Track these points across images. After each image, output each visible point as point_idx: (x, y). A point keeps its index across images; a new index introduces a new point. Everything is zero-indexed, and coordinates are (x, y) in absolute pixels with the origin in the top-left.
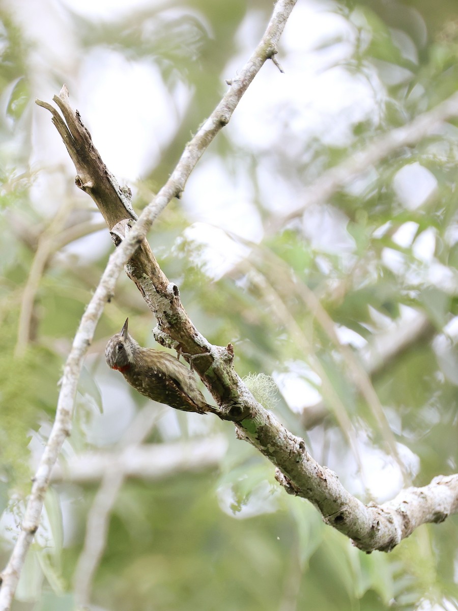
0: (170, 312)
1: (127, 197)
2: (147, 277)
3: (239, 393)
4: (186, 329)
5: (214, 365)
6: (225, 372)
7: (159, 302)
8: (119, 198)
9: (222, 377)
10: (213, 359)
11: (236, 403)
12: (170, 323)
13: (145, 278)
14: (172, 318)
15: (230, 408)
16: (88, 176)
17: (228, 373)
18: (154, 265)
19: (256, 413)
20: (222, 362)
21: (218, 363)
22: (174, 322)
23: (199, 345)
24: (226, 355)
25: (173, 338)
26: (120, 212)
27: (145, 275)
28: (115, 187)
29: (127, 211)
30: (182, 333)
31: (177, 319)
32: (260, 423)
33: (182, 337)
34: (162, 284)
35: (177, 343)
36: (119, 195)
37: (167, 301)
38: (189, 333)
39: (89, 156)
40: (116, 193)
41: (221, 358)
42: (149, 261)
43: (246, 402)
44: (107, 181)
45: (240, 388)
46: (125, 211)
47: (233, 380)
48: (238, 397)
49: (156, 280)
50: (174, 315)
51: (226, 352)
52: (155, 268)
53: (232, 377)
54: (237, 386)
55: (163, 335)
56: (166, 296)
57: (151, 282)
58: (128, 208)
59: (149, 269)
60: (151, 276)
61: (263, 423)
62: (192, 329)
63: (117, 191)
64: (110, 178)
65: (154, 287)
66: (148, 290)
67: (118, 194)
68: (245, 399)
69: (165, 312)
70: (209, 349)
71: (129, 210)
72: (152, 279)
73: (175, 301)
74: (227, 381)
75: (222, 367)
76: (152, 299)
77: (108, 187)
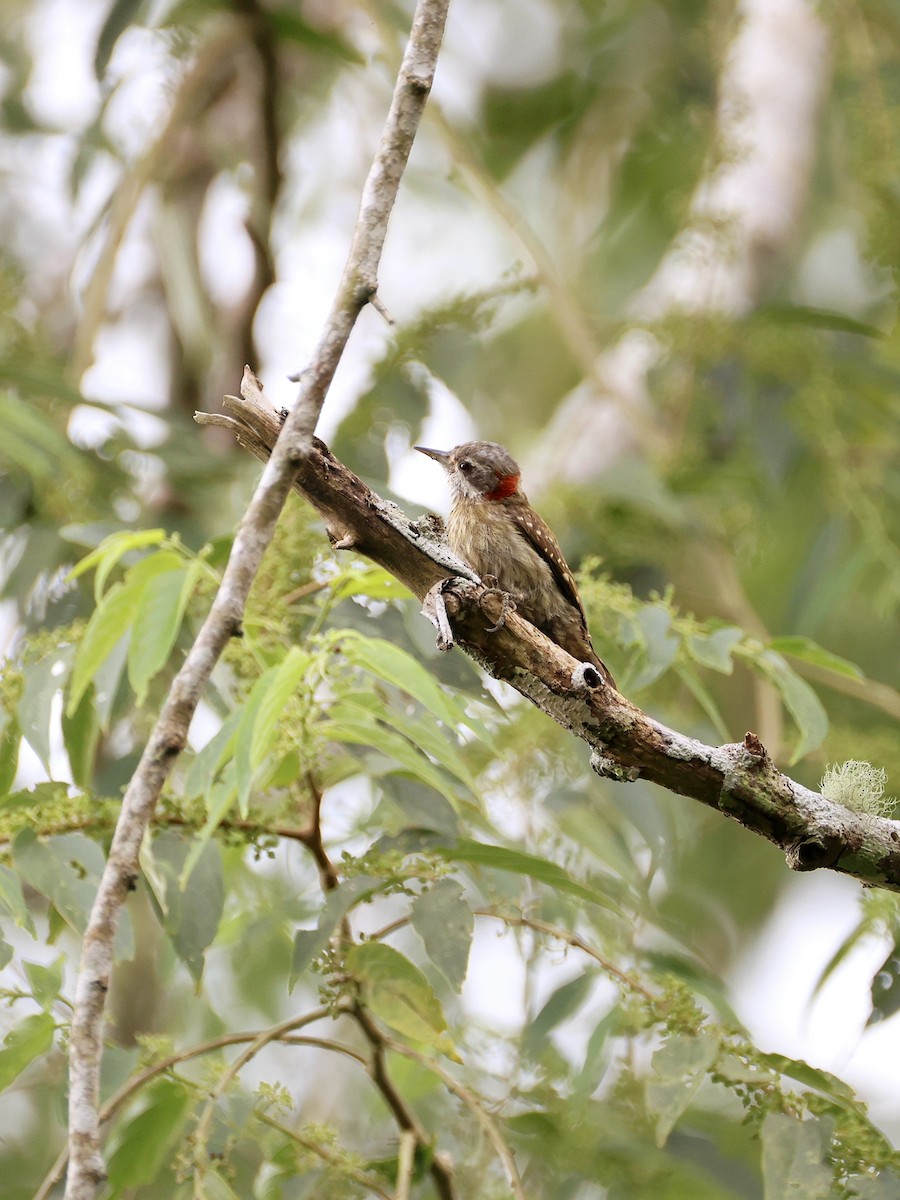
0: (596, 721)
1: (432, 537)
2: (525, 672)
3: (804, 817)
4: (641, 740)
5: (728, 785)
6: (757, 790)
7: (566, 710)
8: (414, 546)
9: (755, 801)
10: (722, 774)
11: (805, 837)
12: (603, 740)
13: (521, 675)
14: (603, 731)
15: (798, 849)
16: (342, 525)
17: (764, 789)
18: (531, 645)
19: (858, 839)
20: (744, 773)
21: (734, 780)
22: (610, 736)
23: (682, 761)
24: (747, 758)
25: (625, 765)
26: (427, 571)
27: (519, 670)
28: (399, 528)
29: (439, 564)
30: (637, 750)
31: (612, 730)
32: (879, 854)
33: (639, 756)
34: (559, 674)
35: (635, 770)
36: (413, 541)
37: (580, 704)
38: (651, 746)
39: (328, 487)
40: (406, 538)
41: (740, 768)
42: (519, 640)
43: (826, 828)
44: (380, 523)
45: (804, 807)
46: (435, 566)
47: (781, 798)
48: (806, 824)
49: (544, 673)
50: (603, 725)
51: (746, 753)
52: (535, 651)
53: (776, 794)
54: (795, 805)
55: (605, 763)
56: (572, 694)
57: (536, 678)
58: (438, 559)
59: (522, 655)
60: (531, 667)
61: (885, 851)
62: (655, 735)
63: (405, 534)
64: (384, 516)
65: (545, 686)
66: (538, 695)
67: (410, 538)
68: (823, 822)
69: (585, 724)
70: (706, 759)
71: (442, 562)
72: (535, 672)
73: (598, 697)
74: (768, 803)
75: (746, 783)
76: (551, 707)
77: (386, 533)
